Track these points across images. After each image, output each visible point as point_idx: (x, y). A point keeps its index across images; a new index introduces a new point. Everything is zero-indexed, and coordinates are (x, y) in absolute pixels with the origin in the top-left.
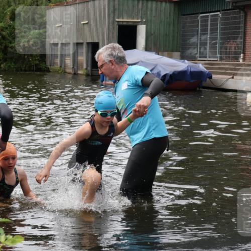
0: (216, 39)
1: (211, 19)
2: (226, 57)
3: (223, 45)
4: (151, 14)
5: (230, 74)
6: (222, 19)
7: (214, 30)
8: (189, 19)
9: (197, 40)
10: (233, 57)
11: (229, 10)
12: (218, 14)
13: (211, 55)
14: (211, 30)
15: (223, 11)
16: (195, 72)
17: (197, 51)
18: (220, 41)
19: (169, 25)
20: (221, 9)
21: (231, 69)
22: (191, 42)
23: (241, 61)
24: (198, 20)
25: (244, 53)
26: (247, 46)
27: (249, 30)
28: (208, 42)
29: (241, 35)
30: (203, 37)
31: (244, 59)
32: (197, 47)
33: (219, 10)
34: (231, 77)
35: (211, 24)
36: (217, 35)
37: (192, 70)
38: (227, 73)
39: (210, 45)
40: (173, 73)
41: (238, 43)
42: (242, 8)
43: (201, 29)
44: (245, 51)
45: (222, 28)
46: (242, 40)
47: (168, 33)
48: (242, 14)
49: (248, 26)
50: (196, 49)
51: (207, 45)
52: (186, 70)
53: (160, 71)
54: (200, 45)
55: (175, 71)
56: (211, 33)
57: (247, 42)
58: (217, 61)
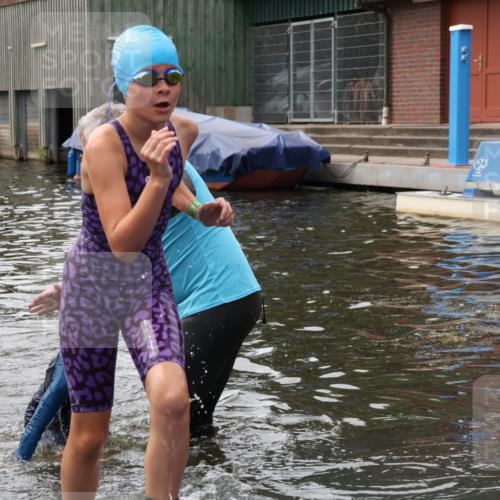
0: (328, 75)
1: (316, 33)
2: (351, 114)
3: (344, 88)
4: (185, 22)
5: (359, 152)
6: (339, 32)
7: (323, 56)
8: (267, 33)
9: (286, 78)
10: (366, 114)
11: (354, 11)
12: (330, 22)
13: (318, 111)
14: (318, 56)
15: (340, 13)
16: (294, 148)
17: (289, 103)
18: (339, 80)
19: (226, 47)
20: (336, 11)
21: (363, 141)
22: (275, 83)
23: (384, 122)
24: (288, 36)
25: (389, 105)
26: (394, 89)
27: (398, 56)
28: (312, 82)
29: (382, 66)
30: (301, 73)
31: (390, 119)
32: (288, 94)
33: (331, 11)
34: (362, 157)
35: (316, 43)
36: (330, 68)
37: (289, 144)
38: (355, 149)
39: (315, 88)
40: (249, 153)
41: (377, 83)
42: (381, 7)
43: (294, 55)
44: (392, 101)
45: (339, 51)
46: (384, 78)
47: (223, 65)
48: (382, 21)
49: (395, 47)
50: (286, 99)
51: (308, 89)
52: (275, 144)
53: (218, 149)
54: (295, 89)
55: (253, 149)
56: (316, 64)
57: (394, 80)
58: (332, 123)
